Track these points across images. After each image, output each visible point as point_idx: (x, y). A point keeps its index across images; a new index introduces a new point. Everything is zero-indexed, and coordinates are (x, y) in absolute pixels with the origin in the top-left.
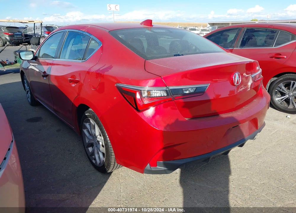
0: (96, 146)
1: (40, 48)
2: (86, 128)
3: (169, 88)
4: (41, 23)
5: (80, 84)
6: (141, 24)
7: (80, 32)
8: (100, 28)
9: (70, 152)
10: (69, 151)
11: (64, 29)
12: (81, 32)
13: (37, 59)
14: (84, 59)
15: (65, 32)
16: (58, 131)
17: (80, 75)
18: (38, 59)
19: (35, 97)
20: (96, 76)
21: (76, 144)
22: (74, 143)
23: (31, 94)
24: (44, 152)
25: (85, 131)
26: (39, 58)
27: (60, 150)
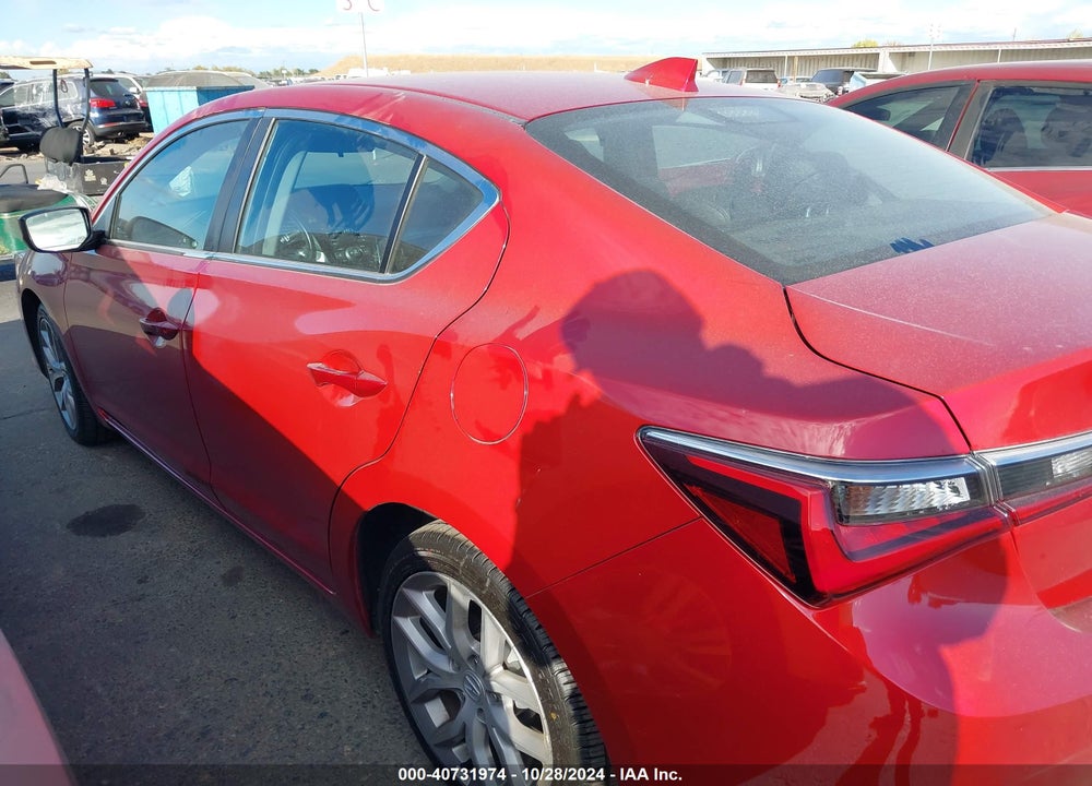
0: (480, 710)
1: (121, 193)
2: (412, 610)
3: (986, 456)
4: (86, 70)
5: (391, 402)
6: (638, 76)
7: (346, 122)
8: (469, 105)
9: (315, 707)
10: (307, 697)
11: (249, 109)
12: (358, 125)
13: (105, 243)
14: (389, 265)
15: (255, 121)
16: (232, 578)
17: (384, 355)
18: (114, 245)
19: (101, 413)
20: (494, 374)
21: (332, 653)
22: (325, 646)
23: (77, 392)
24: (185, 714)
25: (408, 626)
26: (115, 241)
27: (267, 700)
